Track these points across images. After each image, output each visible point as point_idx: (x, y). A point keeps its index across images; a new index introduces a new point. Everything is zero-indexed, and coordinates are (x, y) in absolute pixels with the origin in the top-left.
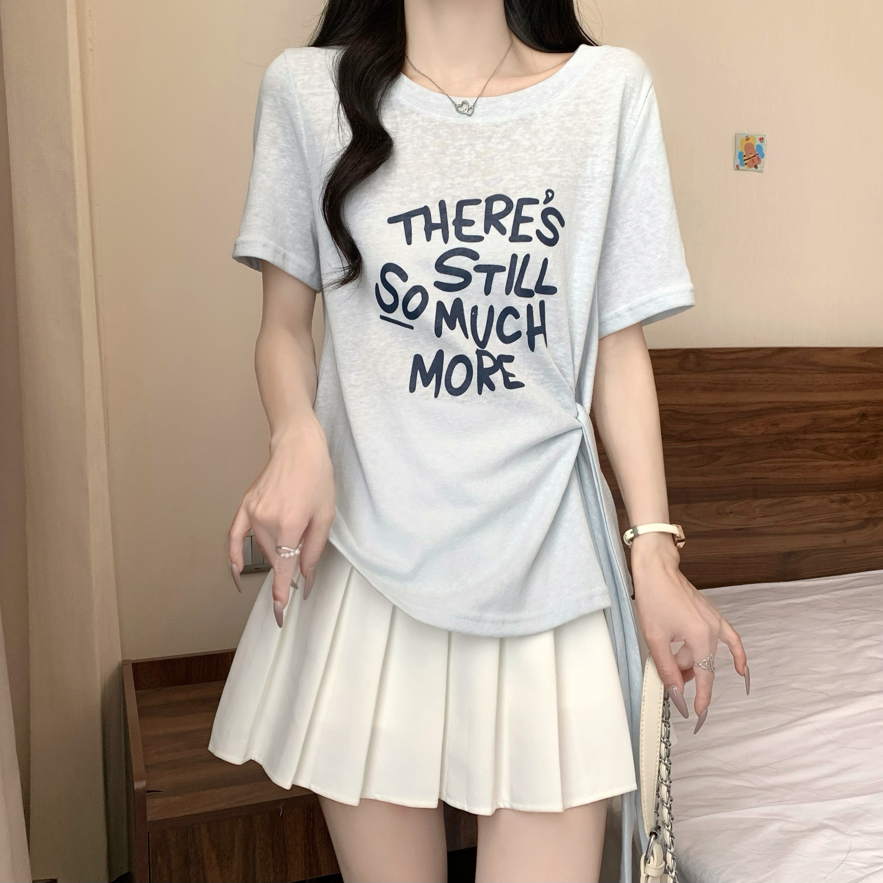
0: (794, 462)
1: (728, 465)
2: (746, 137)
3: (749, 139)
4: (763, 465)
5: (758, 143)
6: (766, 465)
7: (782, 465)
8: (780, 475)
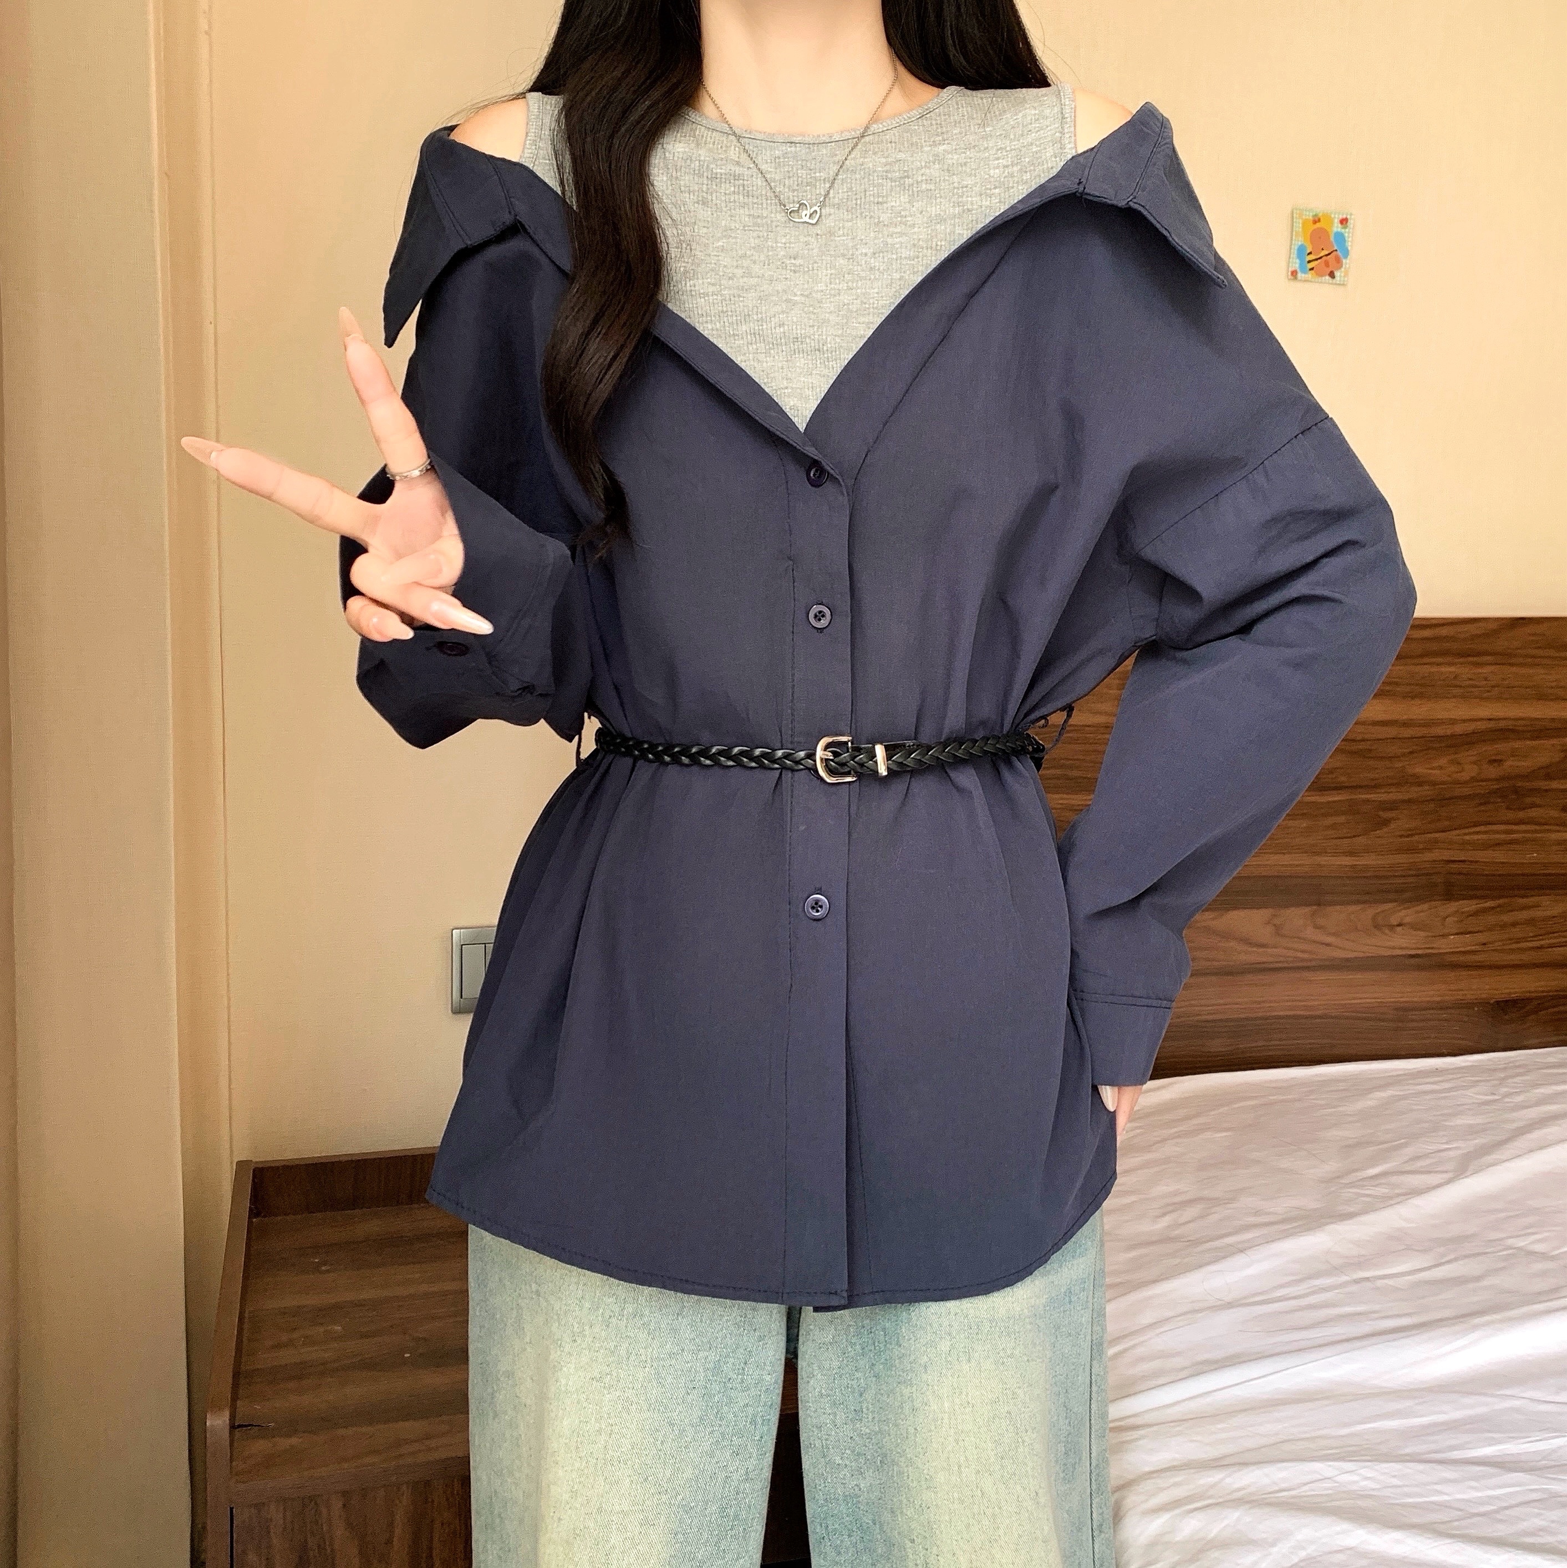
0: (1525, 832)
1: (1401, 836)
2: (1313, 216)
3: (1320, 220)
4: (1467, 837)
5: (1338, 226)
6: (1476, 837)
7: (1503, 836)
8: (1499, 856)
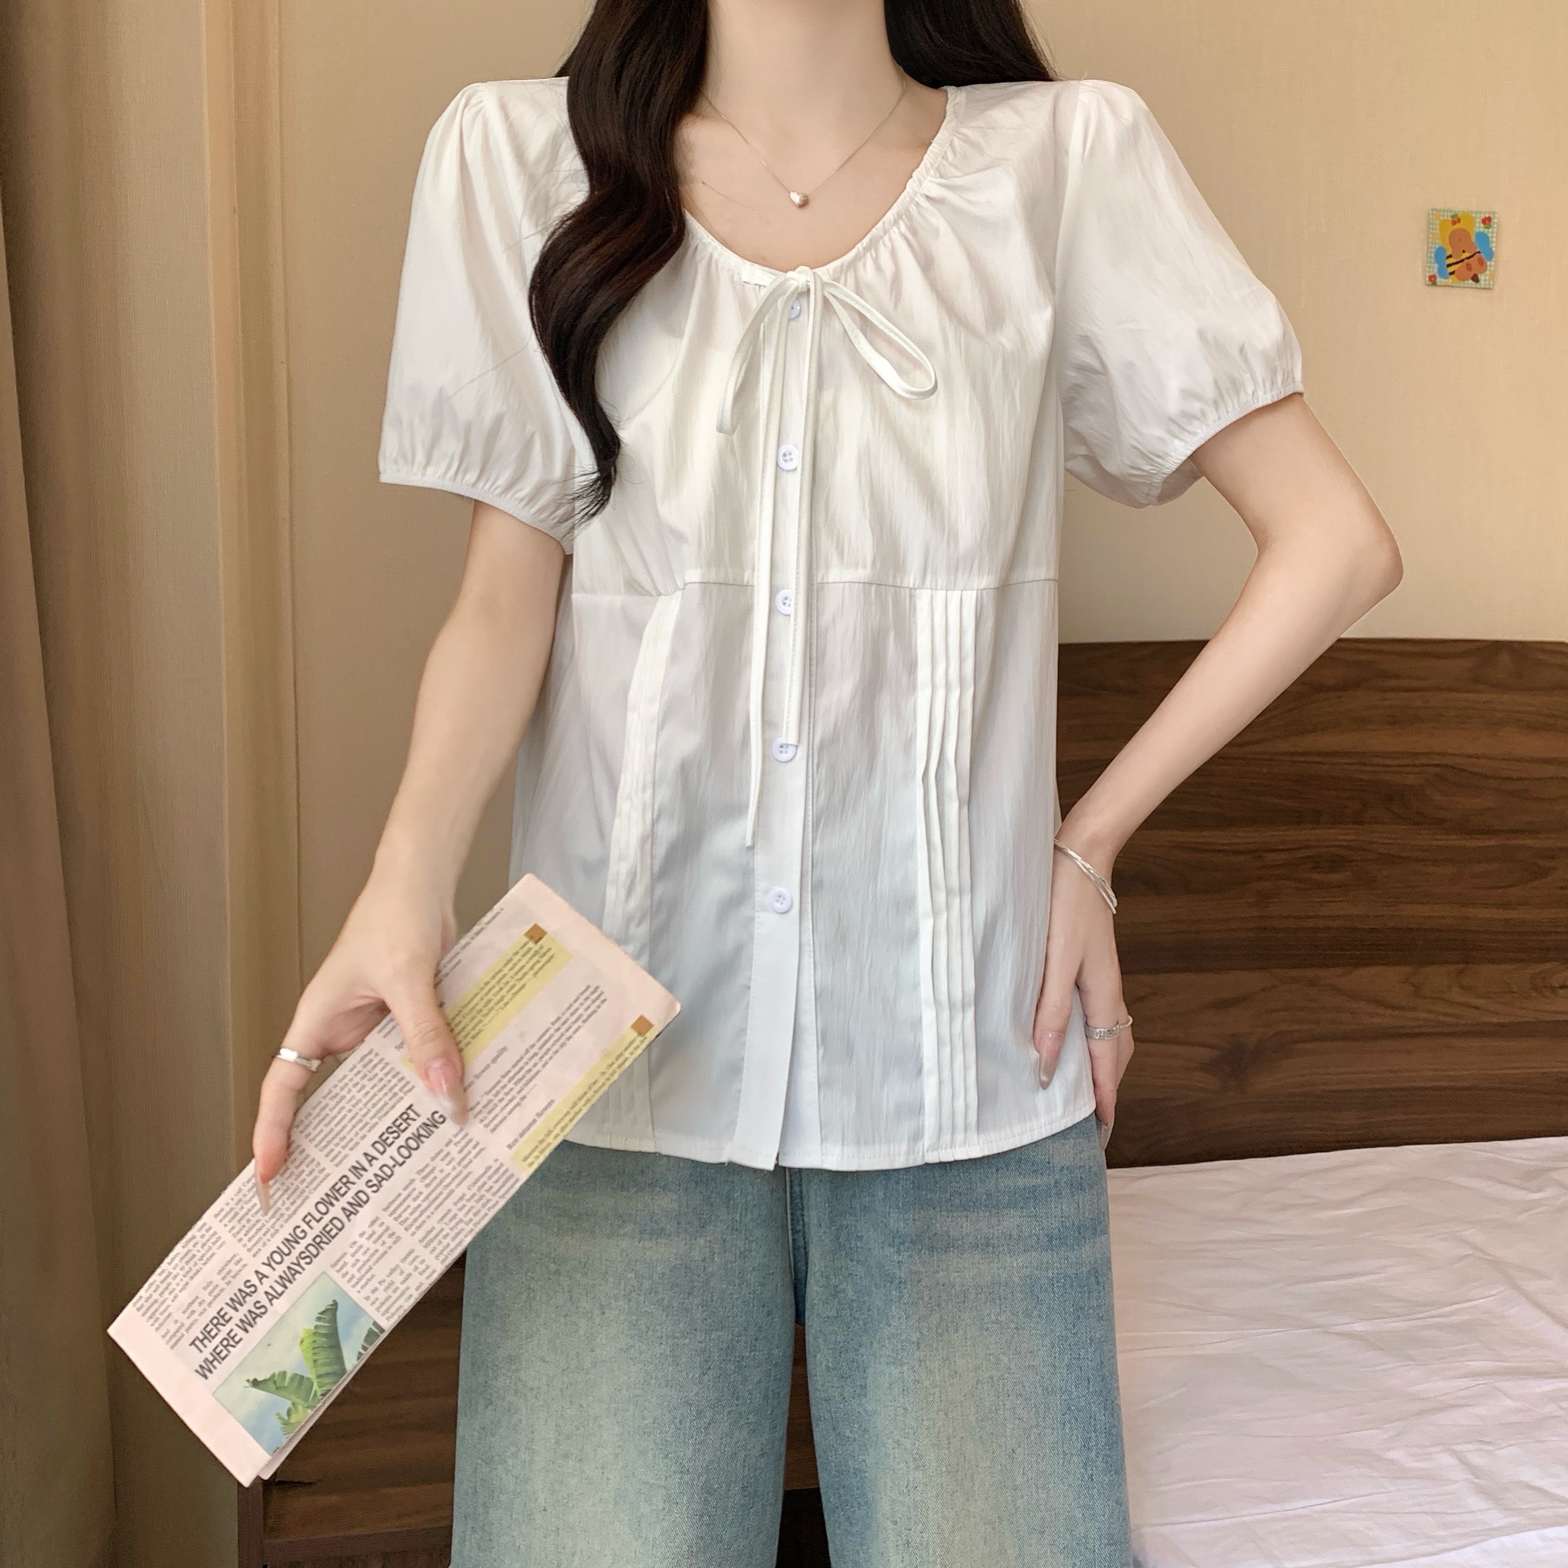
1: (1562, 888)
2: (1452, 217)
3: (1459, 221)
5: (1480, 227)
